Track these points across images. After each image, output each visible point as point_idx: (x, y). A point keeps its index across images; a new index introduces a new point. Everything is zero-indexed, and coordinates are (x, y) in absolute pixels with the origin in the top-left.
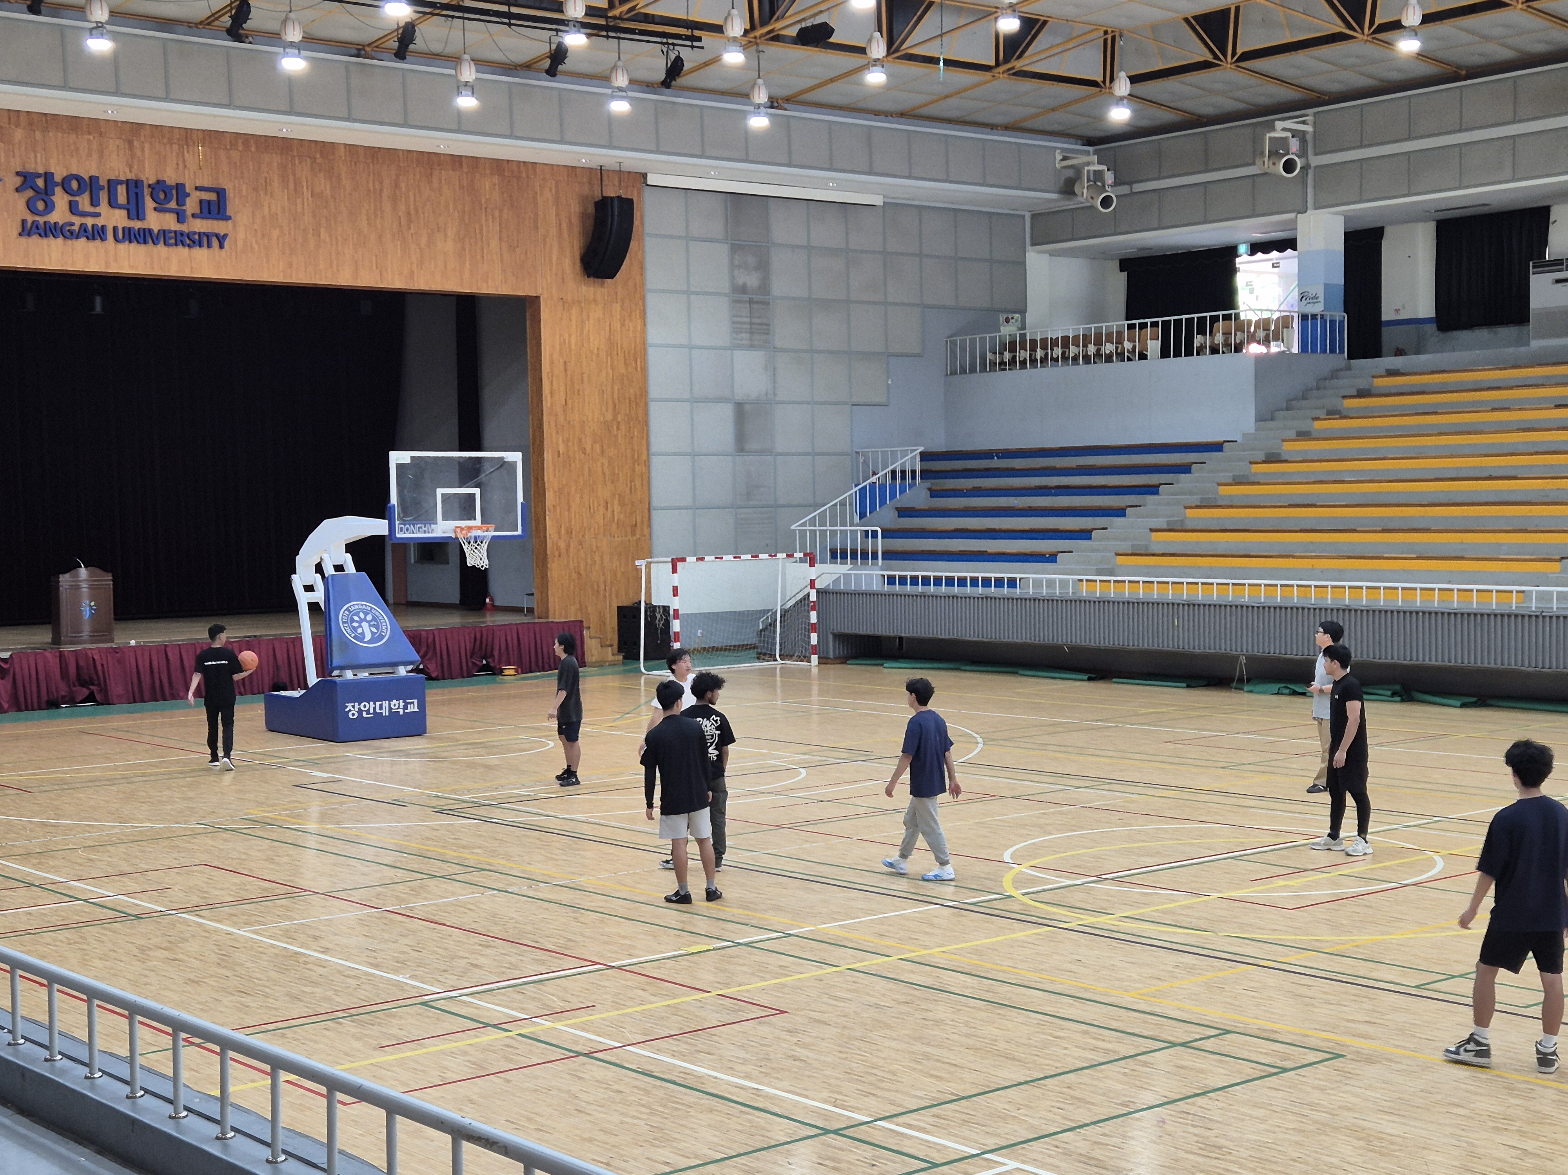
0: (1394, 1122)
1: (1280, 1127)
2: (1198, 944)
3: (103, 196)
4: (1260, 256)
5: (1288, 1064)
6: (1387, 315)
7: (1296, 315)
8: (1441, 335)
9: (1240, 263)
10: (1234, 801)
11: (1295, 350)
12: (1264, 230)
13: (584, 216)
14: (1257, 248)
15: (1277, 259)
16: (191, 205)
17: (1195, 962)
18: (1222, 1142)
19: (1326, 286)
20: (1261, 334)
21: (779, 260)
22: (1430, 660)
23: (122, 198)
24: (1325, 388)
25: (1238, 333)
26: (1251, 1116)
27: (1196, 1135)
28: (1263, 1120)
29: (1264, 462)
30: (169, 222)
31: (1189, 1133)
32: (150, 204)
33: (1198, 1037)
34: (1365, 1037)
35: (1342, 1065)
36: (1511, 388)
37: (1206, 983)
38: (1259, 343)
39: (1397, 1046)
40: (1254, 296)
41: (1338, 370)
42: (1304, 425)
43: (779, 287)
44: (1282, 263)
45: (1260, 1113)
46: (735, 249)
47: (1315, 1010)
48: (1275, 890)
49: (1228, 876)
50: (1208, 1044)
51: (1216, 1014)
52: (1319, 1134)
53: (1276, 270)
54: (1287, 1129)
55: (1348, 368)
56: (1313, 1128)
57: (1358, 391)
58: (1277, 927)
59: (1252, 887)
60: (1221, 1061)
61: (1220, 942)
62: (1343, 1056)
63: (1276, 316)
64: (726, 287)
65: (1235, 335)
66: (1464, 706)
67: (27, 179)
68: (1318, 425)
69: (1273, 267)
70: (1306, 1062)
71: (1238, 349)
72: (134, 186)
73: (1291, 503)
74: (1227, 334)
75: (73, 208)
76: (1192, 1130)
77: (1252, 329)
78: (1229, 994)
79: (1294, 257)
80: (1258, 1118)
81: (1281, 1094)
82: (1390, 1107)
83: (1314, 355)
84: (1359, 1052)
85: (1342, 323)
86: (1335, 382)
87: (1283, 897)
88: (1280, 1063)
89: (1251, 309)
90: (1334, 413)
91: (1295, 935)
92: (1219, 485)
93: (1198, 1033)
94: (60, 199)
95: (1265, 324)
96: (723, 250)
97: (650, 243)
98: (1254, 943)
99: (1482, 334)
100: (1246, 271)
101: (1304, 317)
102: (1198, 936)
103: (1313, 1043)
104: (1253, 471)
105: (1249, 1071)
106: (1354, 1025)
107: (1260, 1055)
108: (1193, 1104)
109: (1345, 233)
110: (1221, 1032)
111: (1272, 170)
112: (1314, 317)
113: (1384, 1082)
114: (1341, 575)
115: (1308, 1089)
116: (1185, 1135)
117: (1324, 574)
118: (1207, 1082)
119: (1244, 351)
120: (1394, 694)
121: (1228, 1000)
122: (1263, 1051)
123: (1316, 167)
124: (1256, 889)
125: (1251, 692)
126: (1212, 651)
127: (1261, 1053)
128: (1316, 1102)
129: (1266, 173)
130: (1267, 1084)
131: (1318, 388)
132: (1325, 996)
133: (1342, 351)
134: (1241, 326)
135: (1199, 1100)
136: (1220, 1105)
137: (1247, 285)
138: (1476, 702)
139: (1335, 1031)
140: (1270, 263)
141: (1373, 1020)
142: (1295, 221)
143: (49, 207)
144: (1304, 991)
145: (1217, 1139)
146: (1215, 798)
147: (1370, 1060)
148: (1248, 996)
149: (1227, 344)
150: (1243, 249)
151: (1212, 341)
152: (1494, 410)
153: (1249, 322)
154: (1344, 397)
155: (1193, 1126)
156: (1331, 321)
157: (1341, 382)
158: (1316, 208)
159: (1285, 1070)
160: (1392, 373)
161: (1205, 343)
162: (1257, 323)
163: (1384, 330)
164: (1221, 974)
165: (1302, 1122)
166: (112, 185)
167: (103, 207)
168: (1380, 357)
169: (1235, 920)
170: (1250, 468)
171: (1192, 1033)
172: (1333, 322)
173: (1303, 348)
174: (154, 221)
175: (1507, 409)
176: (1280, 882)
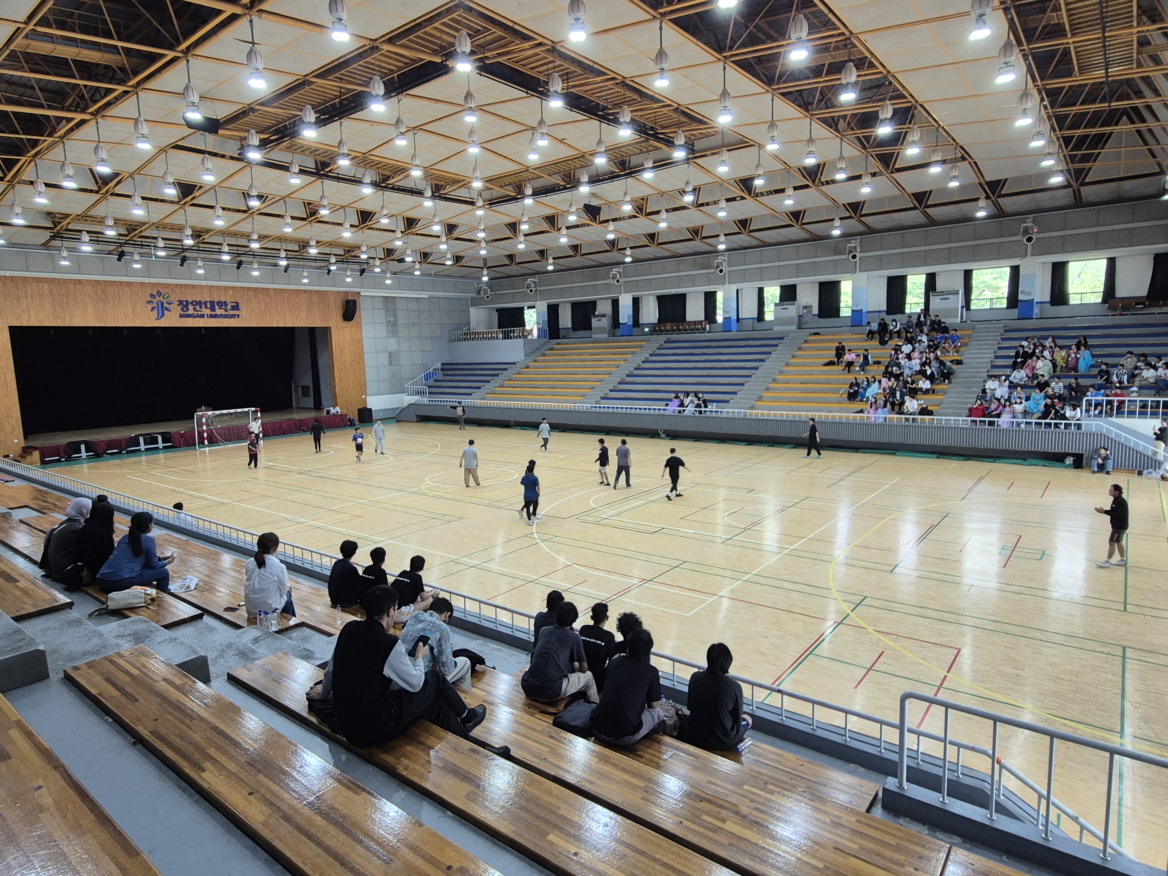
3: (203, 306)
4: (531, 309)
6: (560, 327)
9: (525, 312)
12: (529, 304)
13: (343, 304)
14: (528, 308)
16: (229, 307)
19: (543, 317)
21: (399, 314)
23: (209, 306)
30: (223, 312)
32: (217, 307)
40: (528, 318)
41: (546, 343)
43: (399, 321)
44: (534, 311)
46: (386, 311)
53: (533, 313)
64: (385, 321)
67: (181, 302)
72: (212, 303)
75: (195, 309)
79: (537, 310)
94: (191, 307)
96: (384, 311)
97: (362, 311)
123: (539, 290)
134: (526, 331)
137: (527, 316)
142: (536, 302)
143: (188, 310)
158: (539, 301)
166: (205, 303)
167: (204, 309)
174: (218, 312)
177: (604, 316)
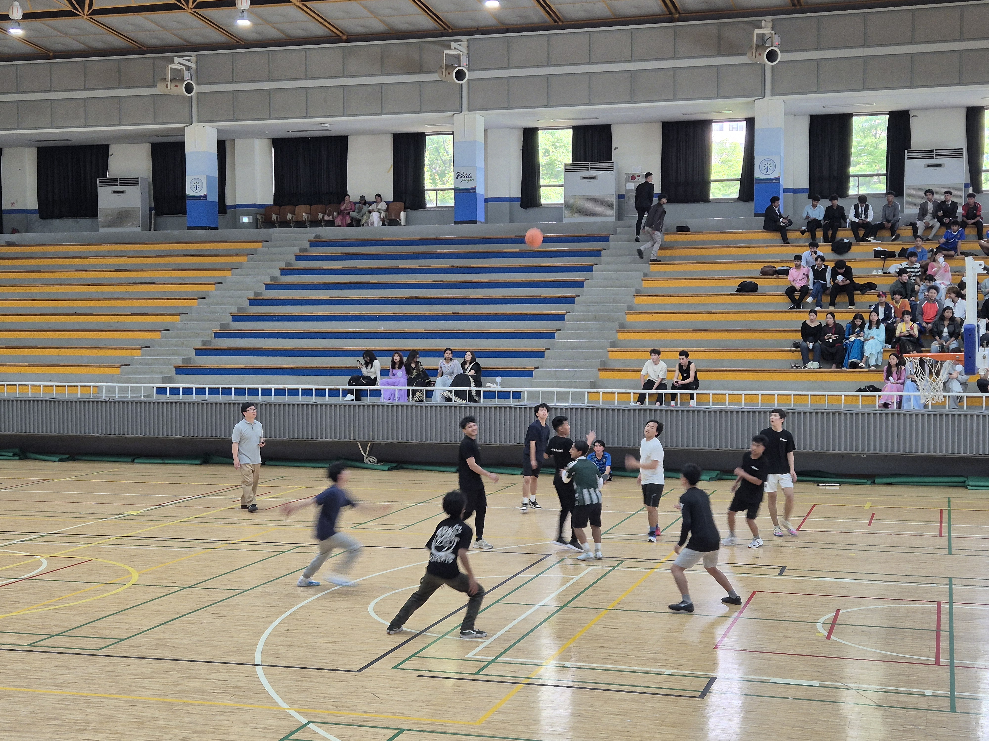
0: (12, 736)
6: (6, 206)
8: (42, 221)
22: (38, 432)
36: (87, 257)
39: (15, 686)
66: (61, 460)
99: (69, 222)
113: (6, 711)
120: (14, 455)
138: (68, 458)
152: (77, 271)
160: (9, 244)
163: (4, 216)
175: (86, 271)
177: (133, 182)
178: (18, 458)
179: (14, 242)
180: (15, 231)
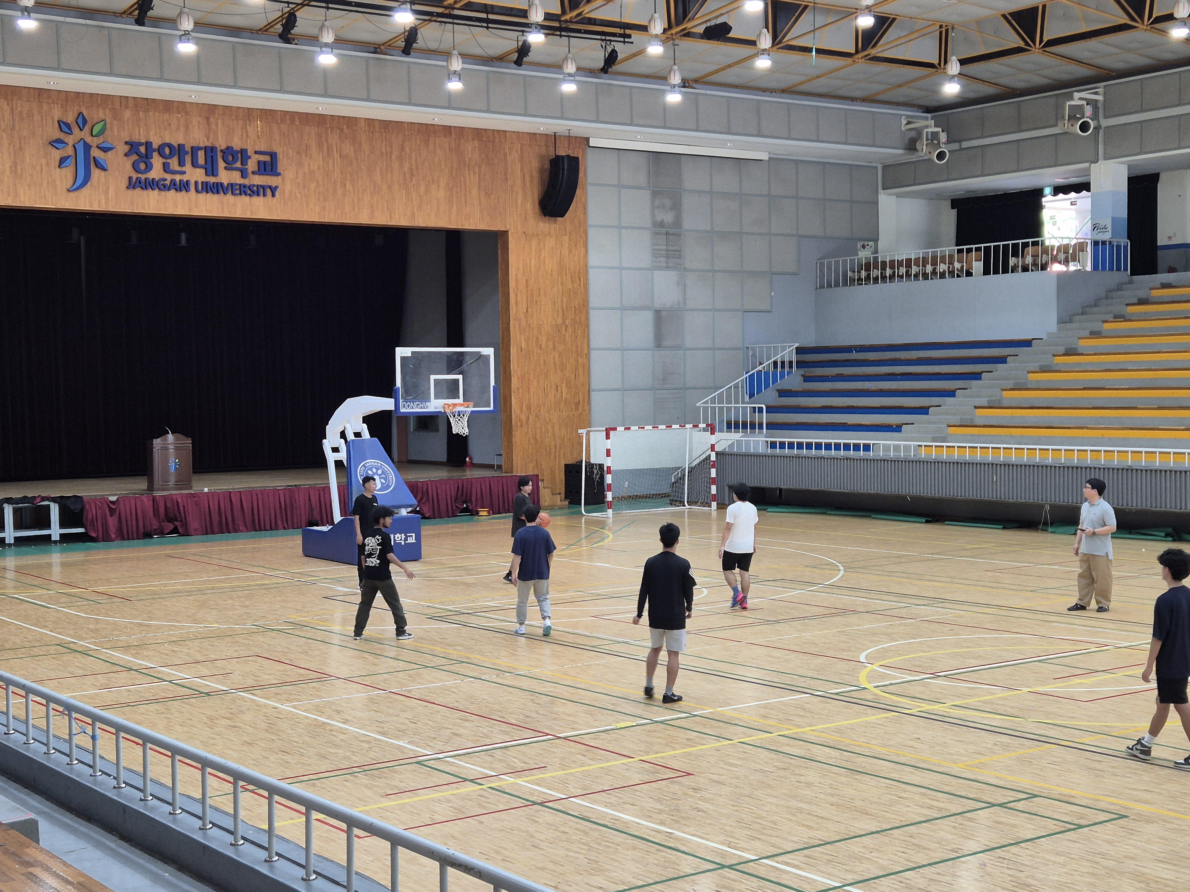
0: (1168, 869)
1: (1076, 871)
2: (1011, 727)
3: (188, 159)
4: (1061, 196)
5: (1083, 822)
6: (1162, 240)
7: (1089, 242)
9: (1046, 202)
10: (1040, 617)
11: (1089, 268)
12: (1065, 176)
13: (541, 171)
14: (1058, 190)
15: (1074, 198)
16: (252, 165)
17: (1010, 741)
18: (1031, 881)
19: (1114, 220)
20: (1062, 256)
21: (688, 203)
23: (201, 160)
24: (1112, 298)
25: (1044, 256)
26: (1054, 862)
27: (1009, 875)
28: (1064, 865)
29: (1064, 355)
30: (235, 177)
31: (1005, 874)
32: (221, 164)
33: (1012, 799)
34: (1146, 802)
35: (1127, 824)
37: (1018, 758)
38: (1060, 263)
39: (1170, 810)
40: (1056, 227)
41: (1122, 284)
42: (1097, 326)
43: (688, 223)
44: (1079, 202)
45: (1061, 859)
46: (655, 194)
47: (1104, 780)
48: (1073, 686)
49: (1035, 675)
50: (1020, 805)
51: (1026, 782)
52: (1109, 877)
53: (1074, 207)
54: (1083, 873)
55: (1131, 282)
56: (1103, 872)
57: (1139, 300)
58: (1075, 715)
59: (1054, 684)
60: (1029, 819)
61: (1029, 726)
62: (1126, 817)
63: (1073, 243)
64: (648, 223)
65: (1042, 257)
67: (133, 147)
68: (1107, 326)
69: (1072, 204)
70: (1097, 821)
71: (1044, 267)
72: (210, 151)
73: (1085, 386)
74: (1035, 256)
75: (166, 168)
76: (1007, 871)
77: (1055, 253)
78: (1037, 766)
79: (1088, 197)
80: (1059, 864)
81: (1077, 845)
82: (1165, 858)
83: (1103, 272)
84: (1139, 814)
85: (1126, 247)
86: (1119, 293)
87: (1080, 692)
88: (1076, 821)
89: (1053, 237)
90: (1120, 317)
91: (1089, 721)
92: (1028, 372)
93: (1012, 797)
94: (157, 161)
95: (1065, 249)
96: (646, 195)
97: (591, 191)
98: (1055, 727)
100: (1050, 208)
101: (1096, 243)
102: (1011, 721)
103: (1102, 805)
104: (1055, 362)
105: (1053, 827)
106: (1136, 793)
107: (1060, 814)
108: (1008, 852)
109: (1129, 179)
110: (1030, 796)
111: (1071, 130)
112: (1104, 243)
113: (1161, 838)
114: (1125, 442)
115: (1099, 842)
116: (1002, 875)
117: (1111, 442)
118: (1019, 835)
119: (1049, 269)
120: (1167, 535)
121: (1036, 771)
122: (1064, 812)
123: (1105, 127)
124: (1058, 685)
125: (1054, 532)
126: (1023, 501)
127: (1062, 813)
128: (1107, 852)
129: (1066, 133)
130: (1067, 838)
131: (1107, 298)
132: (1112, 770)
133: (1126, 269)
134: (1046, 250)
135: (1014, 849)
136: (1029, 852)
137: (1051, 219)
139: (1121, 797)
140: (1069, 202)
141: (1151, 789)
142: (1089, 169)
143: (149, 167)
144: (1096, 765)
145: (1027, 879)
146: (1025, 614)
147: (1149, 820)
148: (1051, 768)
149: (1035, 264)
150: (1047, 191)
151: (1024, 262)
153: (1053, 247)
154: (1127, 305)
155: (1007, 868)
156: (1117, 246)
157: (1125, 293)
158: (1105, 159)
159: (1081, 827)
160: (1165, 286)
161: (1018, 263)
162: (1059, 248)
163: (1160, 253)
164: (1030, 751)
165: (1095, 868)
166: (194, 150)
167: (188, 167)
168: (1157, 273)
169: (1040, 709)
170: (1053, 360)
171: (1008, 796)
172: (1119, 247)
173: (1095, 267)
174: (225, 177)
176: (1076, 680)
178: (1171, 539)
179: (1171, 284)
180: (1172, 270)
